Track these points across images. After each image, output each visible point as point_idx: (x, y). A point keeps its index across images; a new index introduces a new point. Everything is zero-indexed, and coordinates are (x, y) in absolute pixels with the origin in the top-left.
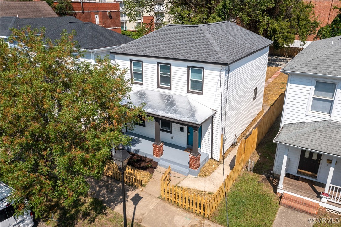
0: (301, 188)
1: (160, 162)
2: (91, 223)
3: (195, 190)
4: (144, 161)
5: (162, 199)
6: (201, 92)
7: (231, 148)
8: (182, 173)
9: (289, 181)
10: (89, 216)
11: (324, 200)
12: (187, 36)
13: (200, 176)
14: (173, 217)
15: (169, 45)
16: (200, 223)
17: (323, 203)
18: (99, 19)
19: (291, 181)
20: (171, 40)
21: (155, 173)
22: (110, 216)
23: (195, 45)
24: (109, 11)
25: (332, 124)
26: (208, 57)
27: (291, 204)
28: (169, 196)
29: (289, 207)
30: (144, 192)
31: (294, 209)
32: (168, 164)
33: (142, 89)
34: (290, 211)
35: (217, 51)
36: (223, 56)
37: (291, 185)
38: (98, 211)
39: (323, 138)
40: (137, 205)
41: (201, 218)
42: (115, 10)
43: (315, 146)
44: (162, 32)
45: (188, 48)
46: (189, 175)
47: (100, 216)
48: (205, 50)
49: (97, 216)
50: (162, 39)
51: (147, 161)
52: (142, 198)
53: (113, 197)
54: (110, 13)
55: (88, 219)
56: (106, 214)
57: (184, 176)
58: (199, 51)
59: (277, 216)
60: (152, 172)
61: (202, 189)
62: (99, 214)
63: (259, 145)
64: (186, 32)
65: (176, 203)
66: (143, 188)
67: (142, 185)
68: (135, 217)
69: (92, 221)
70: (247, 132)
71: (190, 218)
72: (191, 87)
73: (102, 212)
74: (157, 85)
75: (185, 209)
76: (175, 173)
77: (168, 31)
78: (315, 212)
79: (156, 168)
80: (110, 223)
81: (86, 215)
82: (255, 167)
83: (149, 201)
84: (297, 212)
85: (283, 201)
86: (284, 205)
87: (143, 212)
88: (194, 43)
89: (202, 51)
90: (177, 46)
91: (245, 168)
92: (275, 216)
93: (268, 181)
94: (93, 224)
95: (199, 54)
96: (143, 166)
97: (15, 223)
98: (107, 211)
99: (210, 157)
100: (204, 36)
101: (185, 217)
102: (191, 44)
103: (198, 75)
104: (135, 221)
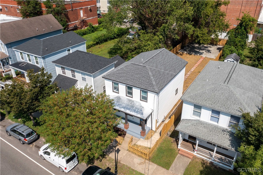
0: (188, 146)
1: (128, 132)
2: (100, 162)
3: (143, 146)
4: (120, 131)
5: (129, 151)
6: (146, 101)
7: (162, 123)
8: (138, 138)
9: (184, 143)
10: (99, 159)
11: (195, 152)
12: (140, 72)
13: (145, 139)
14: (133, 159)
15: (131, 77)
16: (144, 162)
17: (195, 153)
18: (83, 13)
19: (185, 143)
20: (132, 73)
21: (125, 137)
22: (108, 158)
23: (144, 79)
24: (89, 7)
25: (200, 122)
26: (150, 88)
27: (183, 153)
28: (132, 150)
29: (182, 155)
30: (121, 147)
31: (183, 155)
32: (132, 133)
33: (118, 95)
34: (182, 156)
35: (153, 84)
36: (156, 88)
37: (184, 145)
38: (102, 157)
39: (195, 129)
40: (118, 154)
41: (145, 160)
42: (93, 5)
43: (191, 133)
44: (128, 68)
45: (141, 81)
46: (141, 138)
47: (104, 159)
48: (148, 83)
49: (102, 159)
50: (128, 72)
51: (121, 131)
52: (120, 150)
53: (108, 150)
54: (90, 8)
55: (99, 160)
56: (106, 158)
57: (138, 139)
58: (145, 83)
59: (176, 158)
60: (124, 137)
61: (146, 146)
62: (103, 158)
63: (176, 121)
64: (140, 69)
65: (135, 153)
66: (120, 145)
67: (120, 144)
68: (118, 159)
69: (101, 161)
70: (171, 112)
71: (140, 160)
72: (142, 98)
73: (104, 157)
74: (126, 95)
75: (138, 156)
76: (134, 137)
77: (131, 67)
78: (191, 157)
79: (126, 135)
80: (108, 161)
81: (98, 158)
82: (171, 134)
83: (123, 152)
84: (184, 157)
85: (180, 152)
86: (180, 154)
87: (121, 157)
88: (143, 78)
89: (147, 84)
90: (135, 78)
91: (167, 135)
92: (175, 159)
93: (176, 142)
94: (101, 162)
95: (145, 85)
96: (120, 134)
97: (73, 163)
98: (106, 157)
99: (151, 129)
100: (148, 74)
101: (138, 159)
102: (142, 78)
103: (145, 93)
104: (118, 161)
